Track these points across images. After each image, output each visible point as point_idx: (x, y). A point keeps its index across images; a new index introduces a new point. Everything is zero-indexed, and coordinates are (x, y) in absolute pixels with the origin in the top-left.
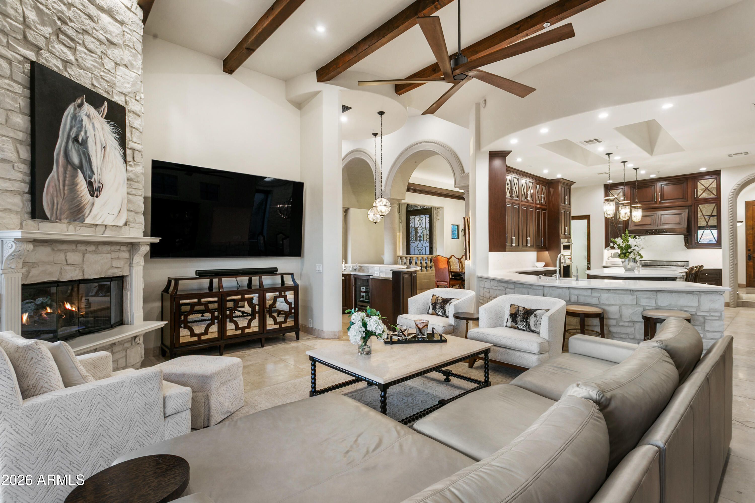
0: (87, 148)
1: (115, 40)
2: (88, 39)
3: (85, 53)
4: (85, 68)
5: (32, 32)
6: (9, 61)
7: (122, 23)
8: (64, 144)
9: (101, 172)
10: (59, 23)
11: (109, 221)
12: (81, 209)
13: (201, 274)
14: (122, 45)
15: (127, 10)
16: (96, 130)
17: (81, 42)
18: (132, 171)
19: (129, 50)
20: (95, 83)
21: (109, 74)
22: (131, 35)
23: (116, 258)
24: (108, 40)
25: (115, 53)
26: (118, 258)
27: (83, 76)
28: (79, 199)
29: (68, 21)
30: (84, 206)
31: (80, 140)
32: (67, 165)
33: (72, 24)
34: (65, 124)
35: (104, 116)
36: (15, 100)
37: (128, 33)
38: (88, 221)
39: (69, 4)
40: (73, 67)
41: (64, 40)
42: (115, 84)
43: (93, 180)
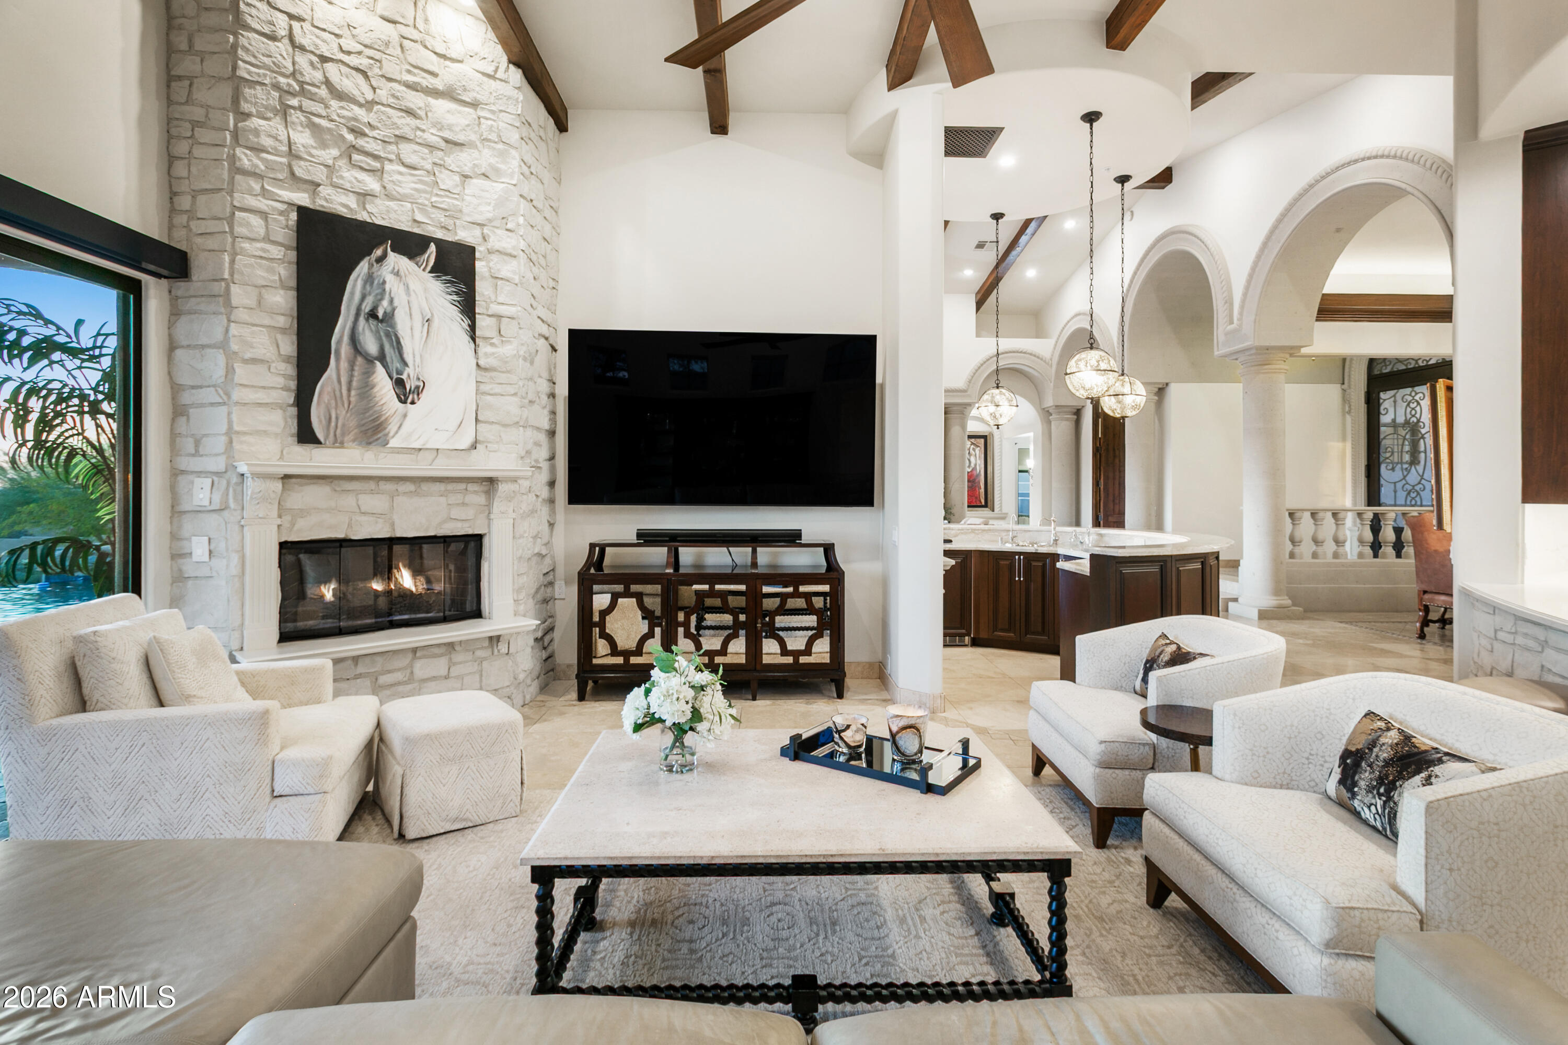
0: (393, 326)
1: (460, 138)
2: (406, 150)
3: (401, 173)
4: (399, 197)
5: (302, 163)
6: (264, 215)
7: (474, 105)
8: (349, 324)
9: (422, 361)
10: (350, 137)
11: (439, 441)
12: (381, 424)
13: (648, 537)
14: (478, 143)
15: (485, 79)
16: (412, 293)
17: (393, 157)
18: (493, 354)
19: (489, 147)
20: (419, 217)
21: (447, 196)
22: (494, 121)
23: (458, 504)
24: (447, 141)
25: (462, 160)
26: (463, 504)
27: (395, 211)
28: (376, 408)
29: (367, 131)
30: (386, 419)
31: (380, 314)
32: (355, 357)
33: (375, 133)
34: (352, 293)
35: (429, 268)
36: (270, 270)
37: (487, 119)
38: (393, 443)
39: (367, 102)
40: (378, 201)
41: (361, 161)
42: (461, 211)
43: (404, 377)
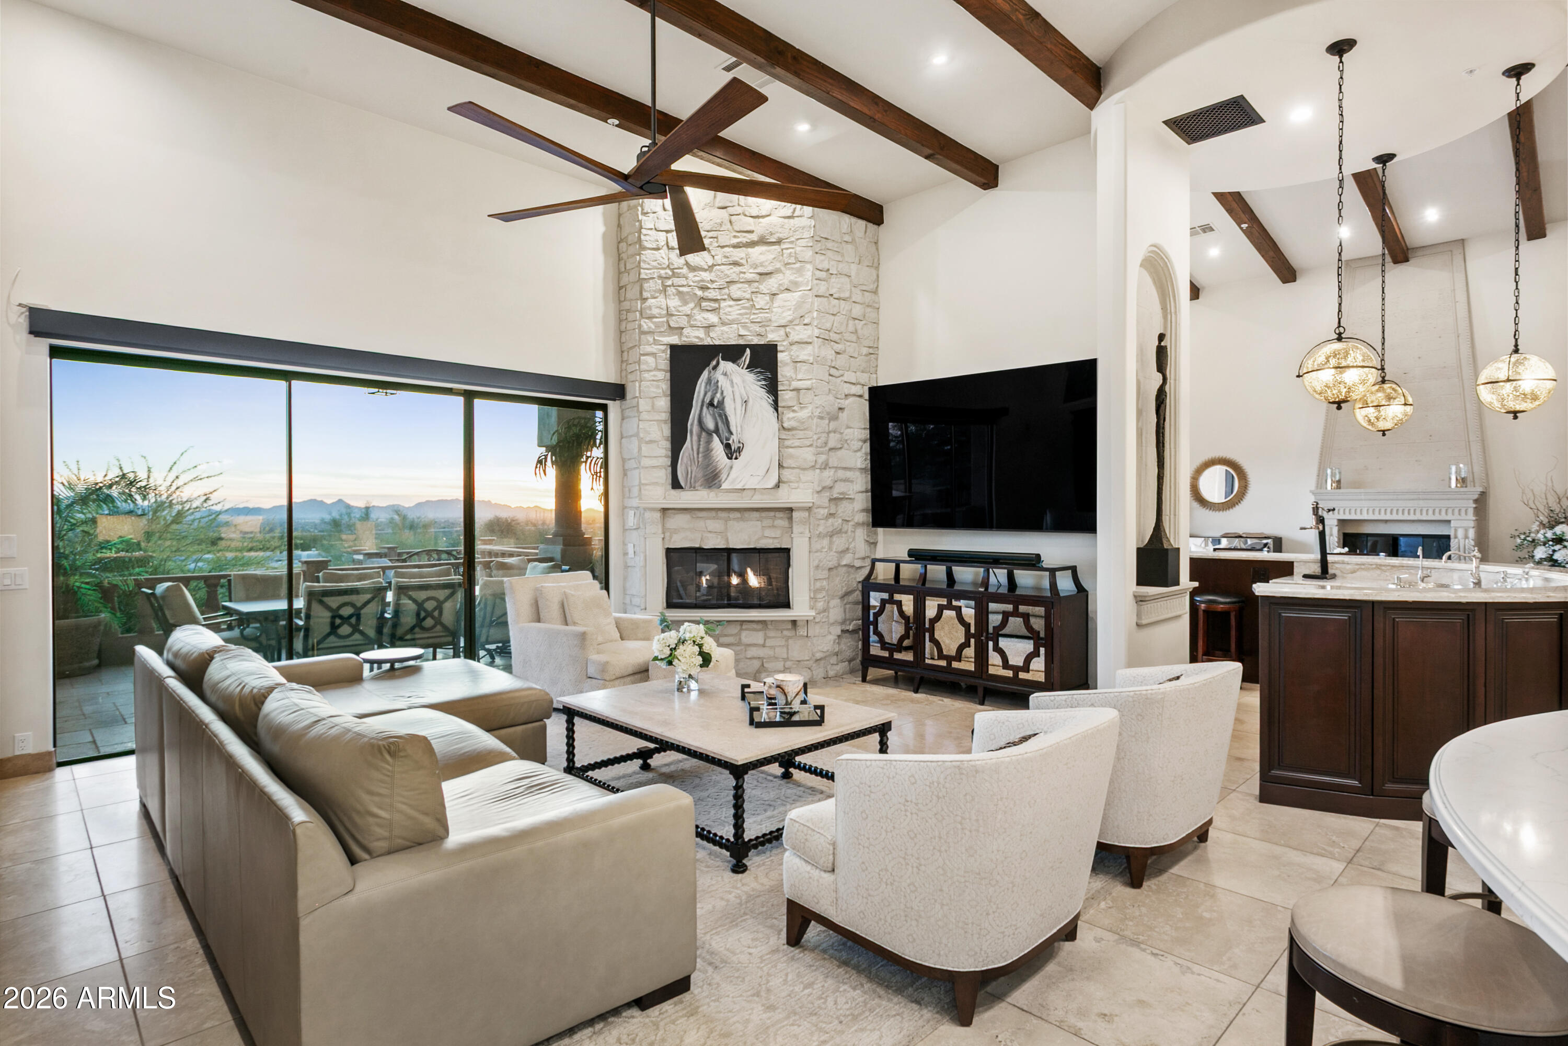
0: (723, 410)
1: (769, 269)
2: (735, 291)
3: (730, 306)
4: (729, 322)
5: (674, 318)
6: (653, 354)
7: (779, 242)
8: (698, 412)
9: (742, 431)
10: (700, 293)
11: (752, 483)
12: (716, 474)
13: (917, 555)
14: (783, 268)
15: (786, 220)
16: (735, 385)
17: (726, 297)
18: (794, 417)
19: (789, 269)
20: (742, 332)
21: (761, 313)
22: (793, 248)
23: (770, 527)
24: (761, 274)
25: (772, 284)
26: (773, 526)
27: (727, 332)
28: (714, 464)
29: (709, 285)
30: (720, 471)
31: (715, 403)
32: (701, 433)
33: (714, 286)
34: (699, 392)
35: (746, 366)
36: (658, 387)
37: (787, 249)
38: (724, 486)
39: (709, 267)
40: (717, 328)
41: (707, 306)
42: (770, 320)
43: (730, 442)
